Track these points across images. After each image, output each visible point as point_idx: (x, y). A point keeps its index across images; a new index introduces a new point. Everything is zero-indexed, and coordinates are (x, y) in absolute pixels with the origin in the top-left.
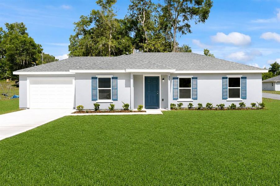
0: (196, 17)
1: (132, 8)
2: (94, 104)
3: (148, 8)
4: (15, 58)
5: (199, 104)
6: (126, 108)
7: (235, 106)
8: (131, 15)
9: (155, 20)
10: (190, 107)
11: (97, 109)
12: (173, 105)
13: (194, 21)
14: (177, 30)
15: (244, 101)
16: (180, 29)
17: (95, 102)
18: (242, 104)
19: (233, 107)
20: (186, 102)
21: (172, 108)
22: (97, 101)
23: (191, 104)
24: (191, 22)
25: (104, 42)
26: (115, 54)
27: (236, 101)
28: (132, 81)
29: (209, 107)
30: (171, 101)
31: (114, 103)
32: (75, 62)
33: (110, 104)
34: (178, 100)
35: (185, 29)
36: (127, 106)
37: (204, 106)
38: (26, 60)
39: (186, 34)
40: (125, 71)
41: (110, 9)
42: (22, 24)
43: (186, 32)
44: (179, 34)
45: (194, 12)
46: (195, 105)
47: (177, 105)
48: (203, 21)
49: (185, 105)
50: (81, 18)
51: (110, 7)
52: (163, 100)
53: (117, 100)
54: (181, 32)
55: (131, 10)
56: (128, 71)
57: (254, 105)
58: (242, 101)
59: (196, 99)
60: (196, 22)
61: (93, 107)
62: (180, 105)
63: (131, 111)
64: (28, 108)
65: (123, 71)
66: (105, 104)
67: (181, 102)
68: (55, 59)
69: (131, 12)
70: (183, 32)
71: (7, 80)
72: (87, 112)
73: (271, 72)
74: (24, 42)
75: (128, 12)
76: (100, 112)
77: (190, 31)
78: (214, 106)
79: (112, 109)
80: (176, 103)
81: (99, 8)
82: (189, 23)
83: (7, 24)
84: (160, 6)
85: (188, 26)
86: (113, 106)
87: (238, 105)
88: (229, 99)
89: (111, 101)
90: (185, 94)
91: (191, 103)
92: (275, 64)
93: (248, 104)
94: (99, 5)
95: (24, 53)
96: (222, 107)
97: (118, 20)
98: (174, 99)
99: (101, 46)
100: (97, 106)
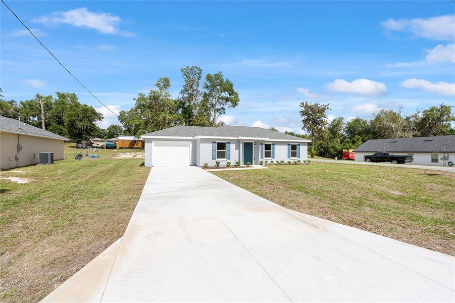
0: (229, 103)
1: (183, 92)
2: (215, 162)
5: (277, 162)
6: (238, 165)
11: (218, 166)
12: (262, 162)
14: (216, 111)
16: (218, 110)
18: (299, 161)
19: (296, 163)
20: (269, 160)
21: (261, 164)
22: (216, 160)
23: (272, 162)
24: (226, 107)
27: (293, 160)
28: (241, 145)
29: (283, 163)
31: (229, 161)
33: (226, 162)
34: (264, 159)
35: (221, 111)
36: (238, 163)
37: (280, 162)
39: (222, 114)
41: (167, 91)
42: (74, 94)
45: (227, 100)
48: (234, 106)
49: (269, 162)
50: (139, 95)
52: (255, 159)
53: (230, 159)
56: (240, 138)
57: (305, 161)
58: (298, 159)
59: (275, 158)
60: (229, 107)
61: (215, 164)
62: (266, 162)
64: (153, 166)
65: (235, 138)
66: (222, 162)
67: (266, 160)
70: (220, 113)
75: (180, 95)
76: (220, 168)
77: (224, 112)
78: (285, 162)
79: (228, 166)
81: (157, 89)
83: (58, 93)
85: (223, 108)
86: (229, 164)
88: (291, 158)
89: (226, 159)
90: (268, 155)
91: (272, 160)
94: (156, 86)
96: (289, 163)
98: (262, 158)
100: (218, 163)
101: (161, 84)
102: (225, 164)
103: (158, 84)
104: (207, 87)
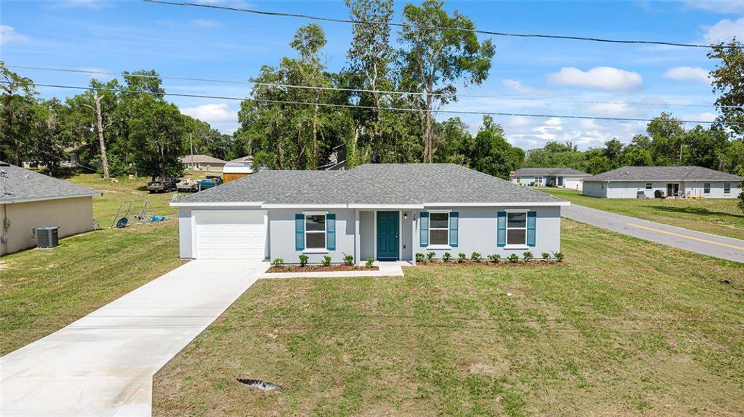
0: (467, 74)
1: (353, 54)
2: (300, 257)
3: (383, 56)
4: (146, 142)
5: (460, 255)
6: (349, 263)
7: (517, 258)
8: (353, 68)
9: (395, 79)
10: (447, 259)
11: (304, 263)
12: (421, 255)
13: (462, 81)
15: (531, 250)
16: (439, 94)
17: (300, 253)
18: (528, 255)
19: (513, 260)
20: (439, 250)
21: (418, 261)
22: (304, 251)
23: (448, 255)
25: (305, 118)
26: (324, 139)
27: (519, 250)
28: (357, 223)
29: (476, 259)
30: (416, 249)
31: (331, 254)
32: (265, 183)
33: (324, 255)
34: (428, 247)
35: (446, 95)
36: (349, 258)
37: (468, 256)
38: (165, 145)
39: (447, 103)
40: (348, 206)
41: (315, 57)
42: (153, 73)
43: (448, 100)
44: (436, 103)
45: (461, 65)
46: (455, 254)
47: (426, 256)
48: (479, 81)
49: (439, 256)
50: (262, 69)
51: (314, 52)
52: (404, 247)
53: (334, 249)
54: (440, 100)
55: (352, 58)
56: (352, 206)
57: (546, 256)
58: (527, 249)
59: (457, 246)
60: (467, 83)
61: (297, 260)
62: (430, 256)
63: (356, 269)
64: (195, 259)
65: (344, 206)
66: (316, 255)
67: (432, 251)
68: (211, 128)
69: (353, 62)
70: (443, 101)
71: (131, 177)
72: (289, 270)
73: (605, 157)
74: (162, 114)
75: (347, 62)
77: (455, 99)
78: (484, 256)
79: (327, 264)
80: (424, 251)
81: (295, 55)
82: (454, 85)
83: (126, 74)
84: (402, 53)
85: (452, 89)
86: (328, 259)
87: (521, 256)
88: (508, 246)
89: (324, 250)
90: (439, 238)
91: (448, 252)
92: (613, 141)
93: (537, 253)
94: (294, 48)
95: (162, 132)
96: (495, 260)
97: (329, 75)
98: (421, 246)
99: (300, 125)
100: (304, 260)
101: (305, 43)
102: (320, 259)
103: (296, 43)
104: (410, 37)
